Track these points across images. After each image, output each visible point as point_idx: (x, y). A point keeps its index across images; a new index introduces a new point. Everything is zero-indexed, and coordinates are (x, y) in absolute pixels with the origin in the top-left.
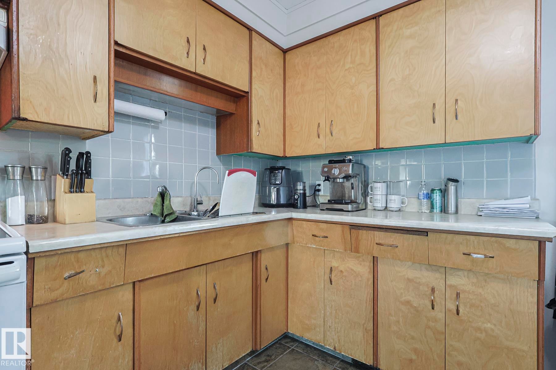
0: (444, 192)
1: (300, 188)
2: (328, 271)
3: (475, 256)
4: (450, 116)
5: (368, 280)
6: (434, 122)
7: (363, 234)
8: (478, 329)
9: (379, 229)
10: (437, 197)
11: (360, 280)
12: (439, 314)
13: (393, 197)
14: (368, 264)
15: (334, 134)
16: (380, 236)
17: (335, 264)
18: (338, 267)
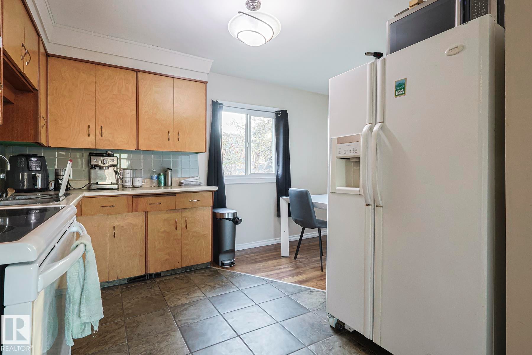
0: (166, 175)
1: (62, 173)
2: (112, 229)
3: (194, 201)
4: (176, 139)
5: (142, 226)
6: (169, 140)
7: (141, 200)
8: (194, 232)
9: (152, 196)
10: (162, 178)
11: (136, 228)
12: (179, 232)
13: (138, 179)
14: (142, 218)
15: (103, 136)
16: (151, 200)
17: (117, 224)
18: (119, 225)
